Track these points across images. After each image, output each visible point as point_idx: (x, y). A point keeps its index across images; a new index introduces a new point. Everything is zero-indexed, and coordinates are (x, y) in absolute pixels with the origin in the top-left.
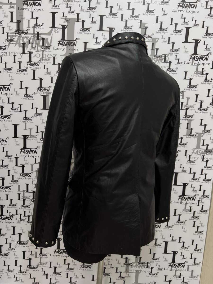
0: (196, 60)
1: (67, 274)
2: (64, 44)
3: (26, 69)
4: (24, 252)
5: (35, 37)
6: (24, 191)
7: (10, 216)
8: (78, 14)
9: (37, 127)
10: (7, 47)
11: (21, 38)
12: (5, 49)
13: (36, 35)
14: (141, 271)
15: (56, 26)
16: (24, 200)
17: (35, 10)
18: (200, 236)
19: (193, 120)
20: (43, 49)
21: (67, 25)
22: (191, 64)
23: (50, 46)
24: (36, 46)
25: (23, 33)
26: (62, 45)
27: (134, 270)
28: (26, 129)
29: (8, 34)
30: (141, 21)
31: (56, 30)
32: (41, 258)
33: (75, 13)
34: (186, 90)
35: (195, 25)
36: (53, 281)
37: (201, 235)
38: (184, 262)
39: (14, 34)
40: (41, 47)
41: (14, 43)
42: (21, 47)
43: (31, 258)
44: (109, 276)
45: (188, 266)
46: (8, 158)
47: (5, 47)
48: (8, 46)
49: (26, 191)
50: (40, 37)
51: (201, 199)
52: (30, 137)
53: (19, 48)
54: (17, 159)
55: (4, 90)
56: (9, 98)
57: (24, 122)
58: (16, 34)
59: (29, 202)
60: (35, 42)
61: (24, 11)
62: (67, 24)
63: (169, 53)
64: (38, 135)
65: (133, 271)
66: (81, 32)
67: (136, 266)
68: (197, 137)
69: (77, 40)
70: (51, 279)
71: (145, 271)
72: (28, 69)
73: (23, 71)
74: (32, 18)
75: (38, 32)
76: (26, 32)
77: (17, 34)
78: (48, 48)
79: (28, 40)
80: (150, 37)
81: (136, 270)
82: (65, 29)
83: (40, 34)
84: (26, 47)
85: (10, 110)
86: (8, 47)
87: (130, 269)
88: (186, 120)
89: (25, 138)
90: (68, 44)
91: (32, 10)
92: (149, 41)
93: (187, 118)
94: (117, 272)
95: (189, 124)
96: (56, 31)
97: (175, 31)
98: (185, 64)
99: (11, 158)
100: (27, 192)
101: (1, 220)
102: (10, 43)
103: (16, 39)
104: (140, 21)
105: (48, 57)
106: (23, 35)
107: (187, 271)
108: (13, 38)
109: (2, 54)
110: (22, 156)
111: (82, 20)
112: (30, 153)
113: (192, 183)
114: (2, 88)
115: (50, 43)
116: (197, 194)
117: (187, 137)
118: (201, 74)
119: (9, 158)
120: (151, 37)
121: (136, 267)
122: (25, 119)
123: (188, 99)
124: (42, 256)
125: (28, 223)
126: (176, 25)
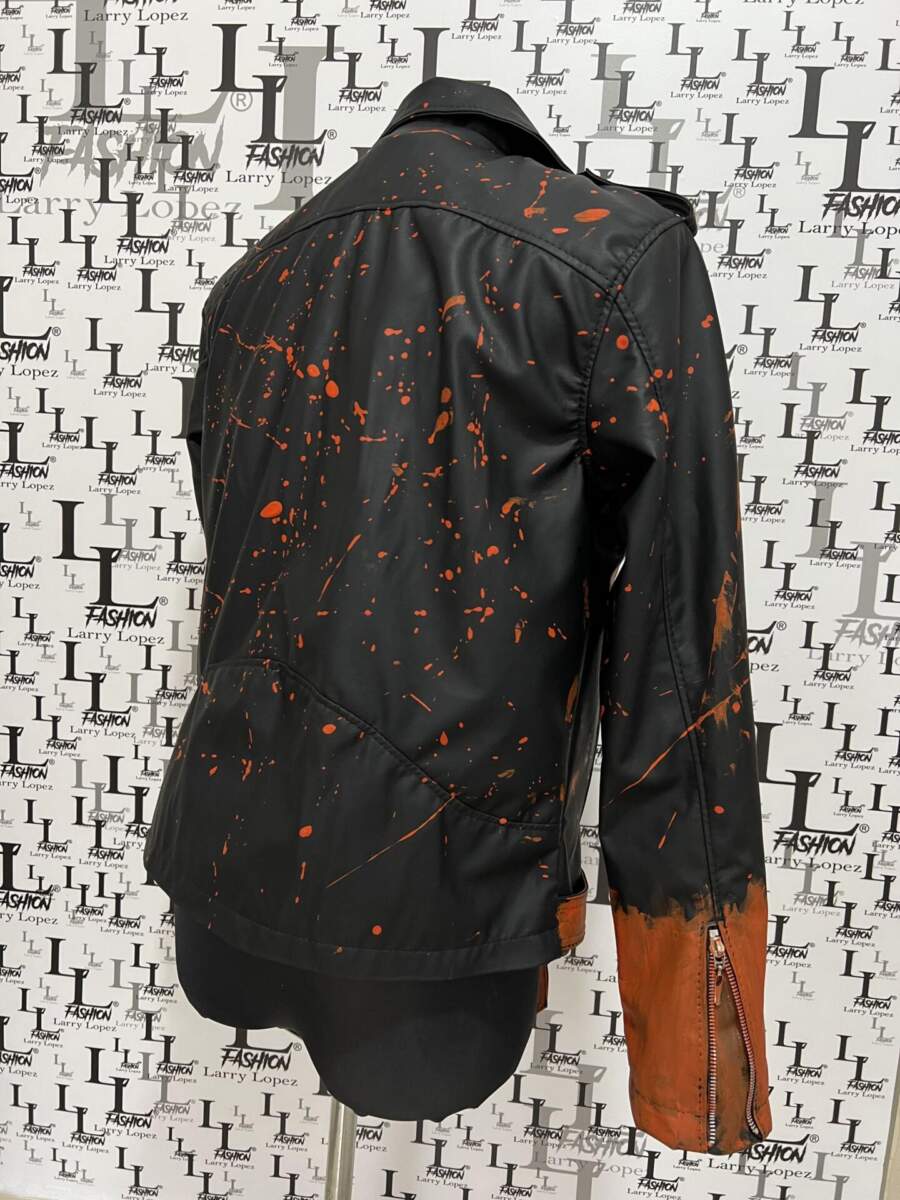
0: (854, 211)
1: (277, 1158)
2: (270, 156)
3: (114, 268)
4: (95, 1052)
5: (153, 132)
6: (98, 787)
7: (40, 893)
8: (331, 29)
9: (158, 511)
10: (36, 177)
11: (96, 138)
12: (28, 186)
13: (158, 124)
14: (604, 1165)
15: (238, 84)
16: (99, 825)
17: (155, 17)
18: (875, 1019)
19: (841, 485)
20: (185, 180)
21: (285, 77)
22: (830, 231)
23: (214, 167)
24: (157, 169)
25: (105, 114)
26: (264, 163)
27: (570, 1160)
28: (109, 522)
29: (42, 120)
30: (603, 47)
31: (238, 100)
32: (165, 1081)
33: (318, 24)
34: (809, 348)
35: (848, 56)
36: (216, 1188)
37: (881, 1015)
38: (803, 1138)
39: (69, 123)
40: (177, 173)
41: (67, 161)
42: (95, 177)
43: (122, 1077)
44: (458, 1181)
45: (822, 1156)
46: (35, 643)
47: (29, 175)
48: (44, 172)
49: (107, 788)
50: (174, 130)
51: (878, 849)
52: (127, 557)
53: (87, 178)
54: (71, 646)
55: (23, 357)
56: (42, 391)
57: (103, 491)
58: (76, 123)
59: (121, 836)
60: (152, 154)
61: (110, 22)
62: (283, 74)
63: (731, 186)
64: (160, 547)
65: (565, 1166)
66: (345, 102)
67: (578, 1143)
68: (860, 563)
69: (326, 138)
70: (207, 1176)
71: (619, 1169)
72: (120, 265)
73: (102, 275)
74: (142, 51)
75: (164, 112)
76: (114, 110)
77: (80, 120)
78: (204, 178)
79: (123, 144)
80: (643, 116)
81: (580, 1162)
82: (277, 94)
83: (173, 120)
84: (116, 174)
85: (47, 442)
86: (42, 178)
87: (551, 1152)
88: (807, 483)
89: (107, 558)
90: (289, 158)
91: (140, 19)
92: (639, 133)
93: (813, 476)
94: (493, 1164)
95: (821, 503)
96: (240, 103)
97: (759, 87)
98: (801, 231)
99: (47, 643)
100: (110, 791)
101: (2, 908)
102: (49, 161)
103: (73, 141)
104: (597, 47)
105: (204, 213)
106: (104, 127)
107: (815, 1179)
108: (64, 137)
109: (16, 206)
110: (93, 636)
111: (346, 51)
112: (128, 622)
113: (838, 772)
114: (16, 348)
115: (213, 156)
116: (861, 823)
117: (815, 560)
118: (879, 274)
119: (41, 643)
120: (649, 117)
121: (581, 1148)
122: (107, 480)
123: (817, 389)
124: (172, 1072)
125: (113, 927)
126: (761, 58)
